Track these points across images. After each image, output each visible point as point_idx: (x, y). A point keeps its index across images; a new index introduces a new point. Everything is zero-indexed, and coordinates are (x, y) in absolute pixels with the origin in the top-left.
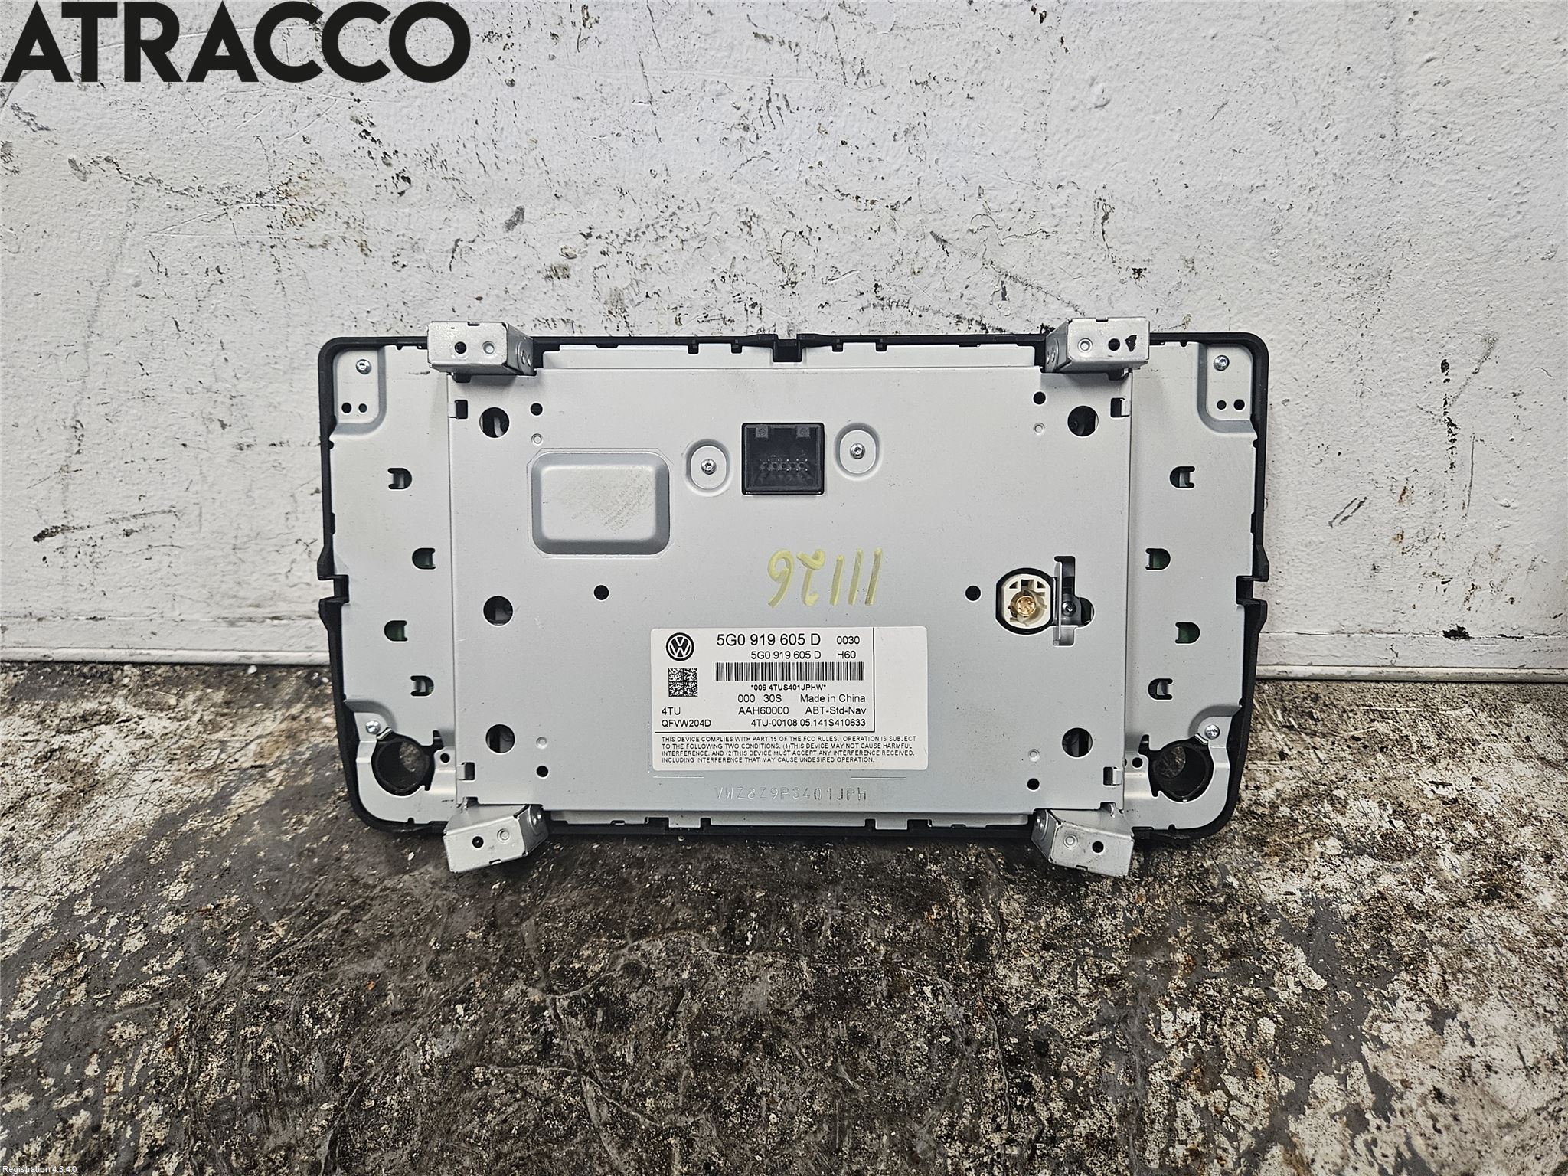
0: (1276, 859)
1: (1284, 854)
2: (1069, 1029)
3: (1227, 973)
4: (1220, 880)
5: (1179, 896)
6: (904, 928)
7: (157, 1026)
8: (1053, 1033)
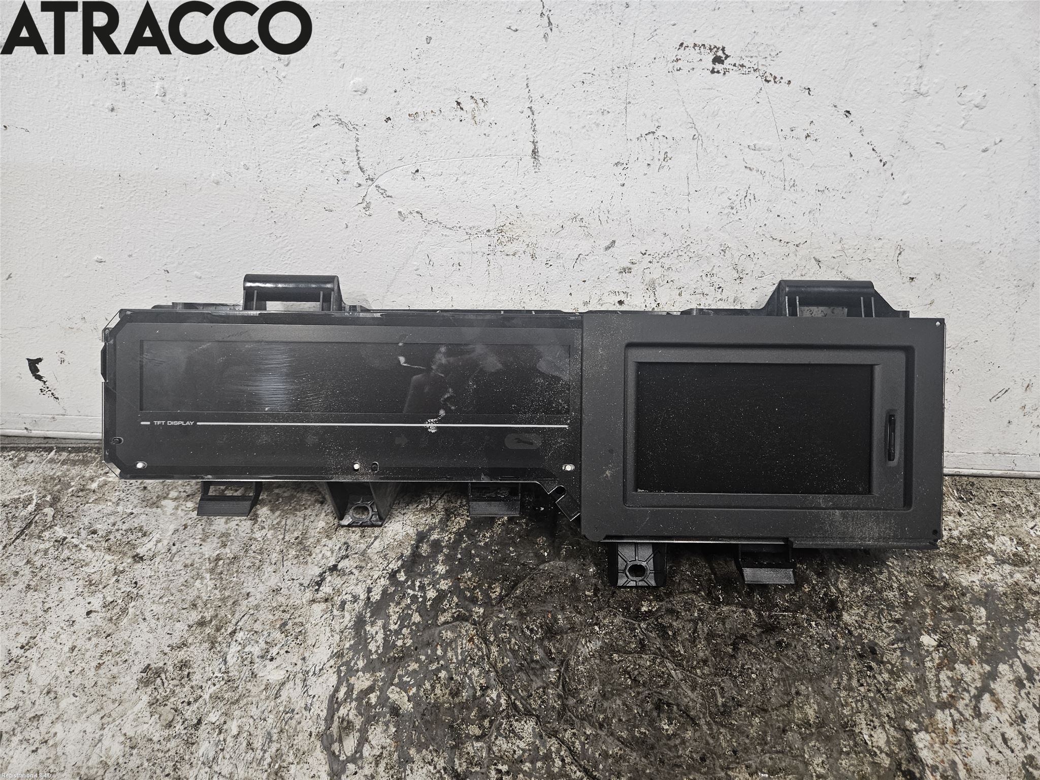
0: (965, 565)
1: (968, 563)
2: (883, 642)
3: (952, 618)
4: (941, 574)
5: (921, 582)
6: (795, 595)
7: (460, 632)
8: (876, 644)
